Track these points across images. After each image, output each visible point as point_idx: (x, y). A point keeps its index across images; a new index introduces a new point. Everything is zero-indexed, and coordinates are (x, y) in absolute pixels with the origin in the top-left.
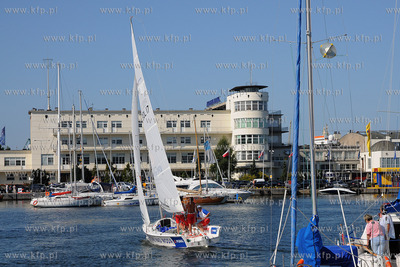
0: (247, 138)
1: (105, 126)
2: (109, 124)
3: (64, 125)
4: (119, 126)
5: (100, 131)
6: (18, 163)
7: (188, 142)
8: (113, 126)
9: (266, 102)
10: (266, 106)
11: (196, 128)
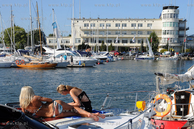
0: (167, 32)
1: (104, 26)
2: (105, 25)
3: (85, 25)
4: (110, 26)
5: (101, 28)
6: (67, 42)
7: (141, 34)
8: (107, 26)
9: (177, 14)
10: (177, 16)
11: (145, 27)
